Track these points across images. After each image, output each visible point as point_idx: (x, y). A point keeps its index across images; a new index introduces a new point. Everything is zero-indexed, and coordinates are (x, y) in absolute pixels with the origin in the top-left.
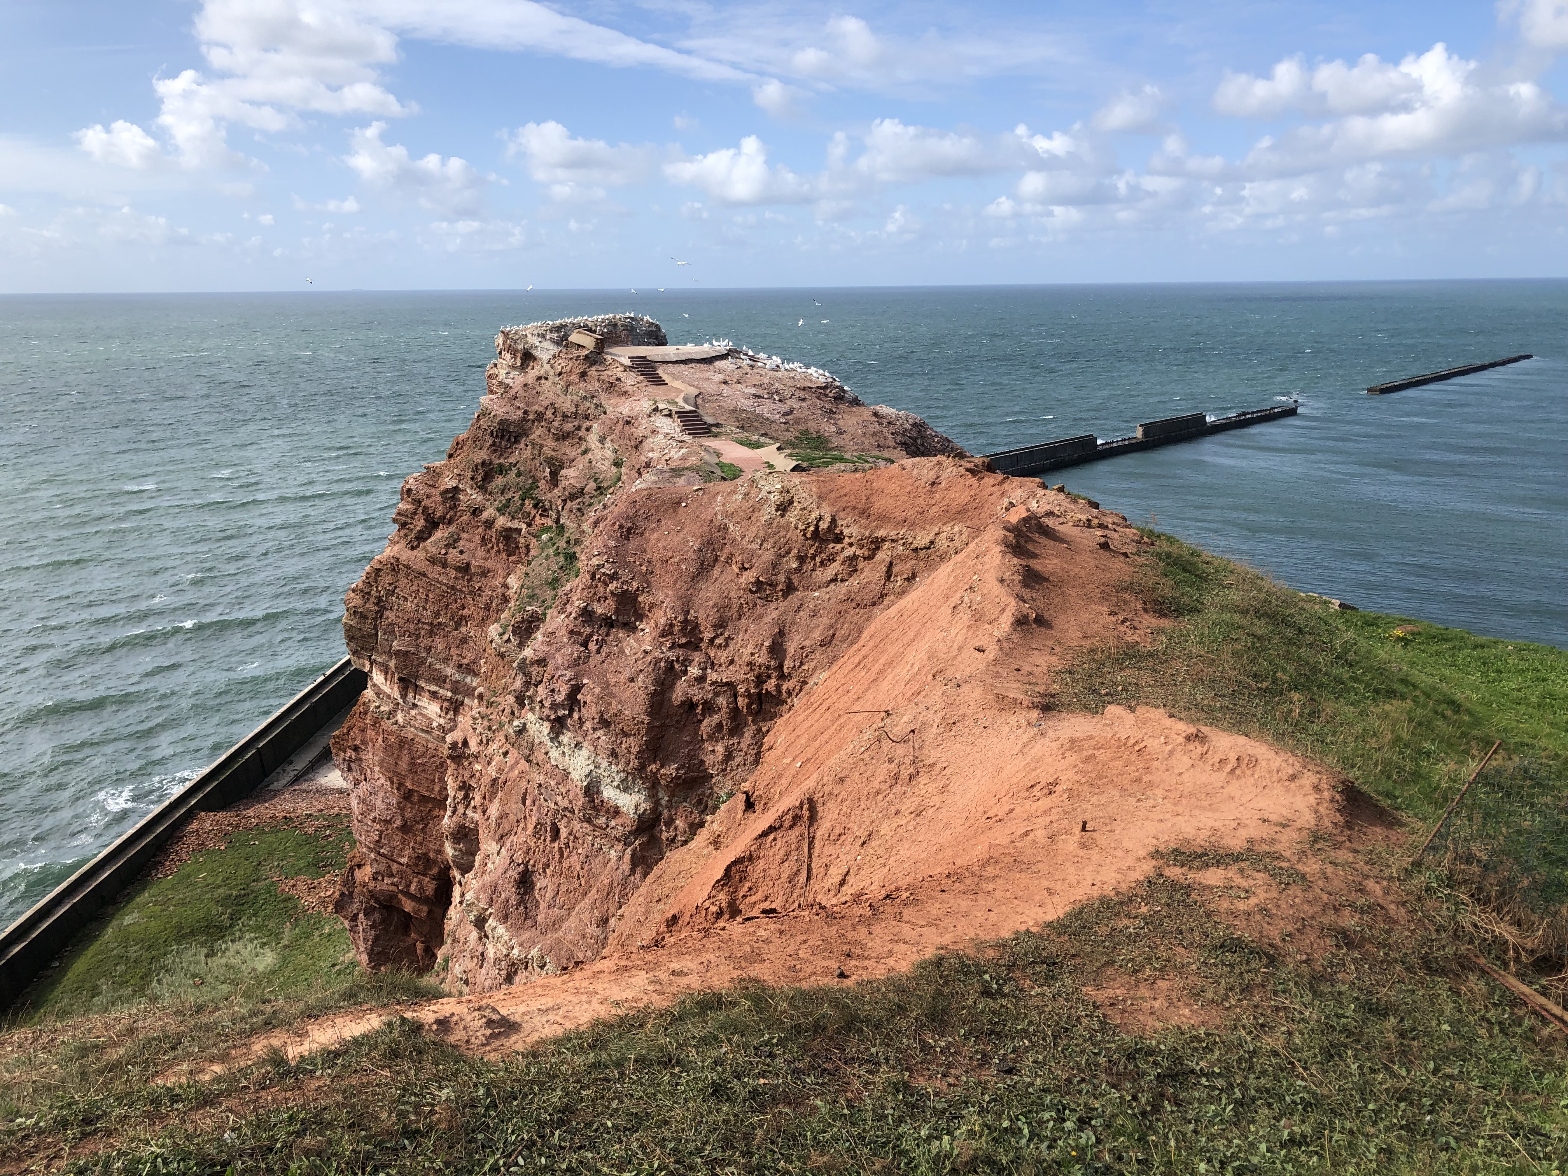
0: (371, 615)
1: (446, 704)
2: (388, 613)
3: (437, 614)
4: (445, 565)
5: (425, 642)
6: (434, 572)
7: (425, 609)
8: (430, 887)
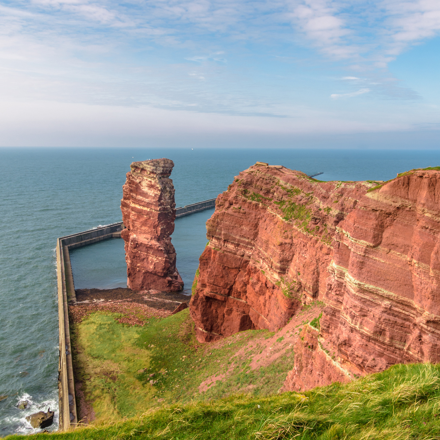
0: (215, 226)
1: (236, 245)
2: (220, 225)
3: (235, 224)
4: (239, 212)
5: (230, 231)
6: (236, 214)
7: (232, 223)
8: (227, 291)
